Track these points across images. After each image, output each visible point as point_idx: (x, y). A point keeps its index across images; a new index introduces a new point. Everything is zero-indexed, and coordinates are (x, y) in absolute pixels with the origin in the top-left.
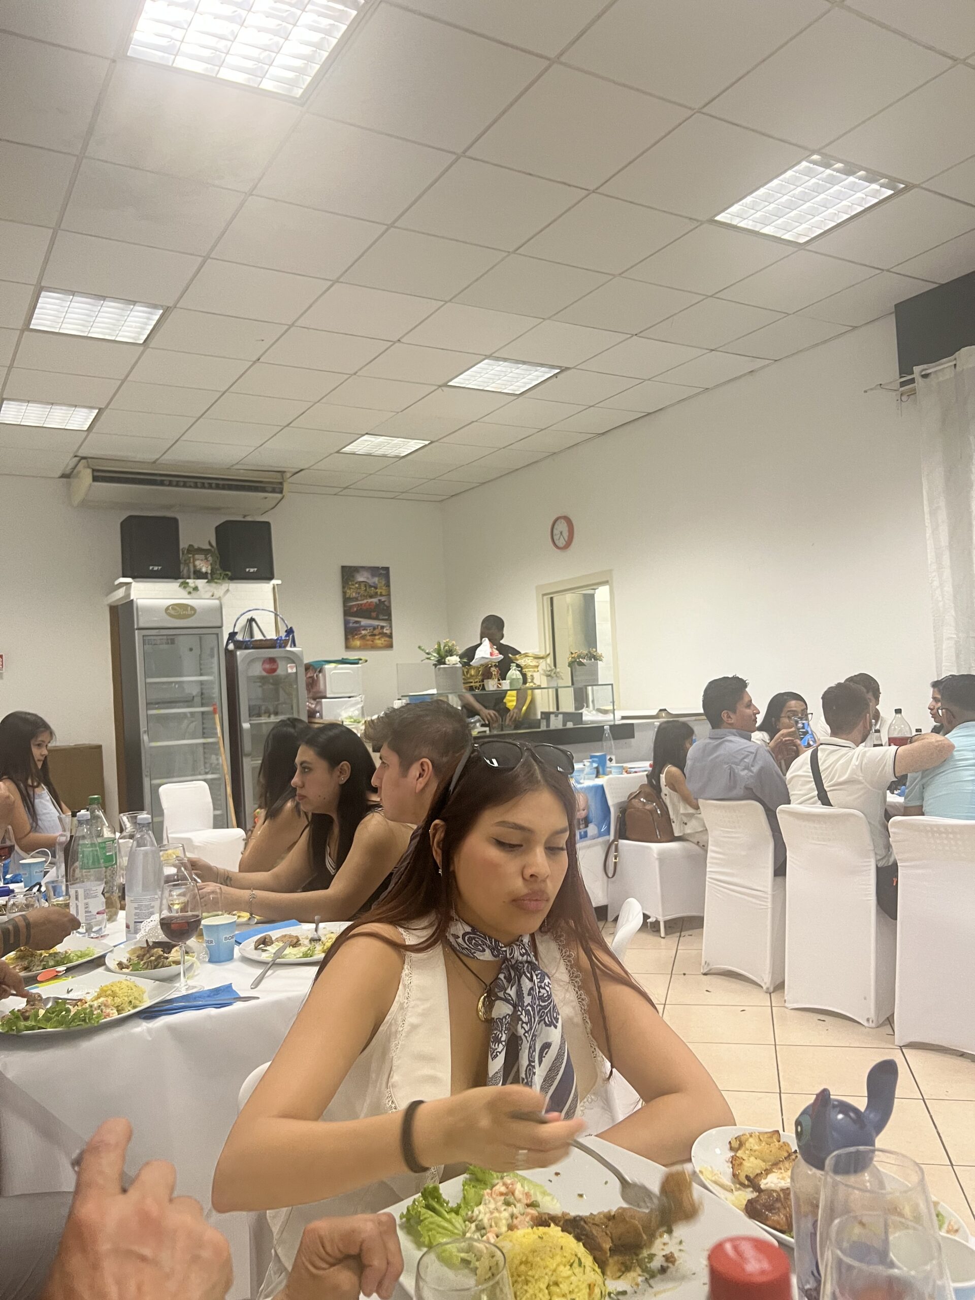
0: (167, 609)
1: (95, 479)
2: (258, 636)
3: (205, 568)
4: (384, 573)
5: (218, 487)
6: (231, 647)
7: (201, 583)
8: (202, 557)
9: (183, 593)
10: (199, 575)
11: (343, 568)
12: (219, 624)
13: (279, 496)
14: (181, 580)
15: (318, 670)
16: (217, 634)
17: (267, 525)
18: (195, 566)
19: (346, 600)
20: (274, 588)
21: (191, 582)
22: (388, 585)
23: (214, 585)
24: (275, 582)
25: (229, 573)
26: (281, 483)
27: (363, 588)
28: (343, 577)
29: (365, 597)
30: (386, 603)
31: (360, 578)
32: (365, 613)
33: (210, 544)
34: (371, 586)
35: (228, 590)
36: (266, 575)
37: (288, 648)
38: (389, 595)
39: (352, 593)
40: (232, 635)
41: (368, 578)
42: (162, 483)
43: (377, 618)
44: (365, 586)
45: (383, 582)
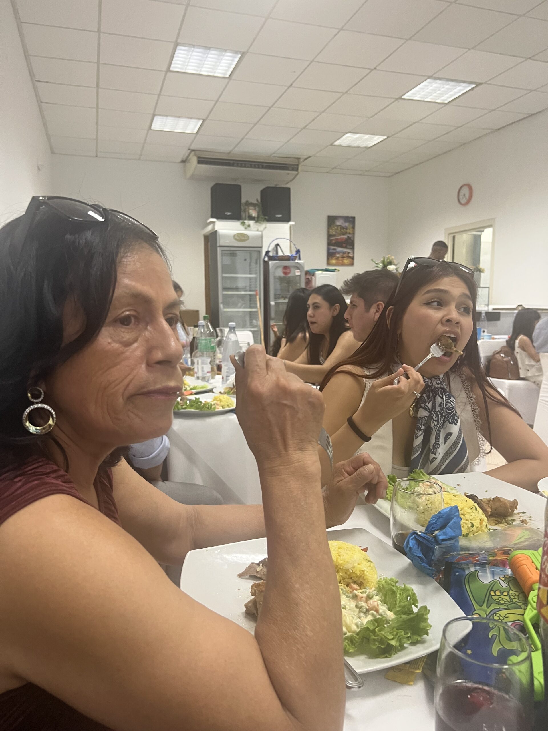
0: (234, 236)
1: (199, 162)
2: (280, 254)
3: (254, 214)
4: (351, 220)
5: (263, 167)
6: (266, 259)
7: (252, 223)
8: (252, 208)
9: (242, 228)
10: (251, 218)
11: (329, 217)
12: (260, 246)
13: (295, 172)
14: (241, 221)
15: (312, 274)
16: (259, 251)
17: (289, 189)
18: (249, 213)
19: (329, 236)
20: (290, 227)
21: (247, 222)
22: (354, 228)
23: (258, 224)
24: (292, 223)
25: (266, 217)
26: (298, 165)
27: (339, 229)
28: (328, 222)
29: (340, 234)
30: (352, 239)
31: (339, 223)
32: (339, 244)
33: (257, 200)
34: (344, 228)
35: (265, 228)
36: (286, 219)
37: (297, 261)
38: (354, 234)
39: (333, 232)
40: (267, 252)
41: (342, 223)
42: (233, 165)
43: (346, 247)
44: (341, 228)
45: (351, 226)
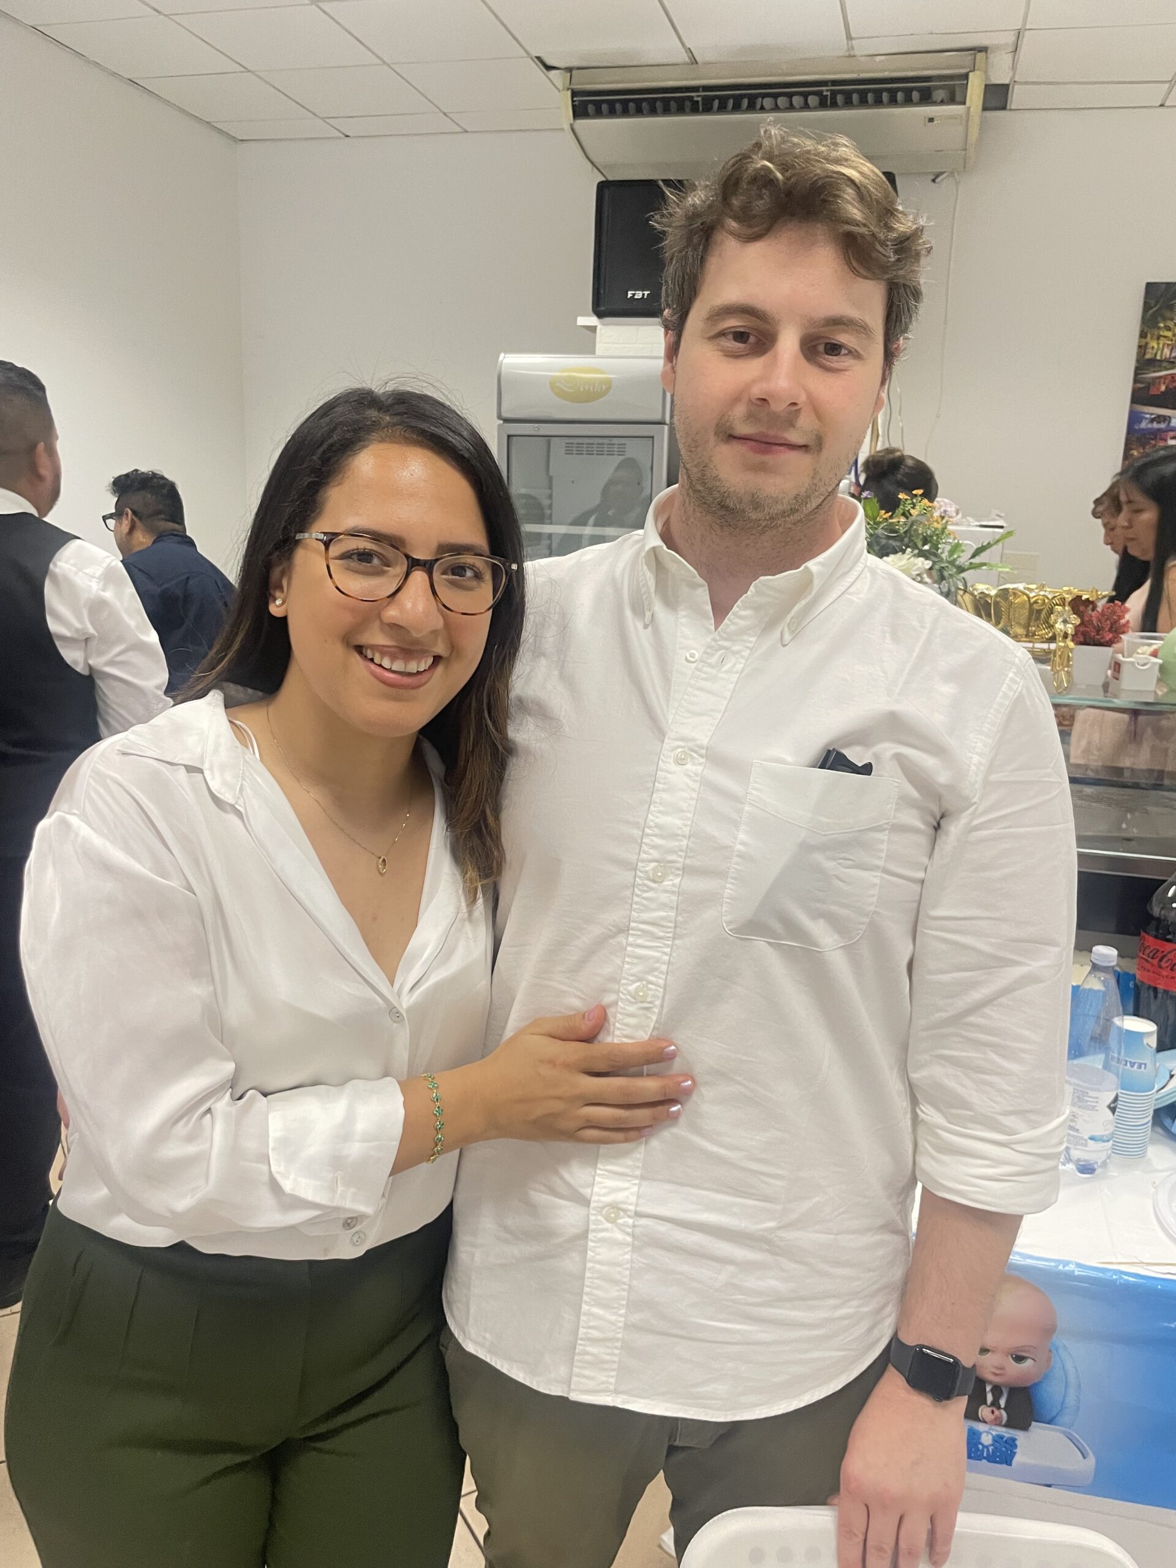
0: (554, 379)
1: (576, 111)
12: (657, 416)
19: (1144, 364)
26: (965, 77)
28: (1147, 307)
39: (1163, 350)
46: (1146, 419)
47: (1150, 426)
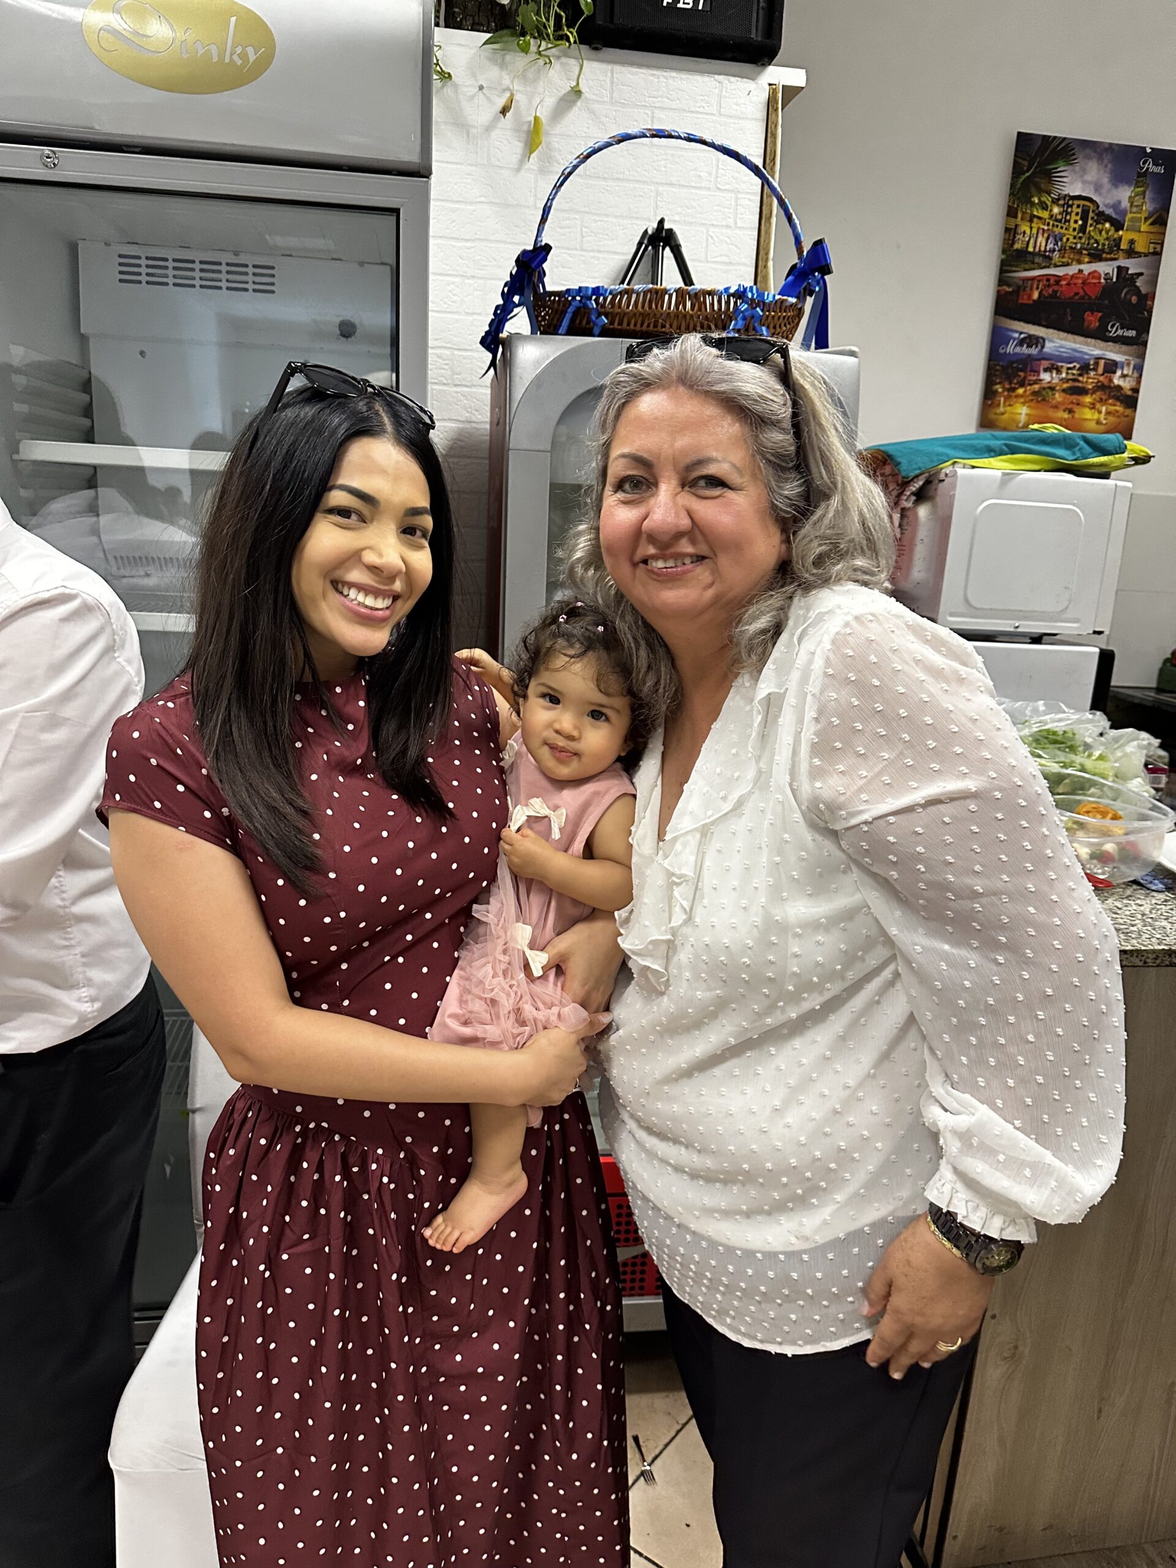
11: (1024, 141)
19: (1012, 258)
20: (771, 103)
22: (1160, 220)
23: (519, 61)
24: (780, 75)
27: (1075, 220)
28: (1017, 170)
29: (1077, 255)
30: (1141, 284)
32: (1066, 311)
34: (1102, 217)
36: (746, 30)
38: (1158, 254)
39: (1033, 237)
41: (1098, 188)
43: (1100, 335)
44: (1084, 217)
45: (1148, 207)
46: (1015, 339)
47: (1018, 350)
